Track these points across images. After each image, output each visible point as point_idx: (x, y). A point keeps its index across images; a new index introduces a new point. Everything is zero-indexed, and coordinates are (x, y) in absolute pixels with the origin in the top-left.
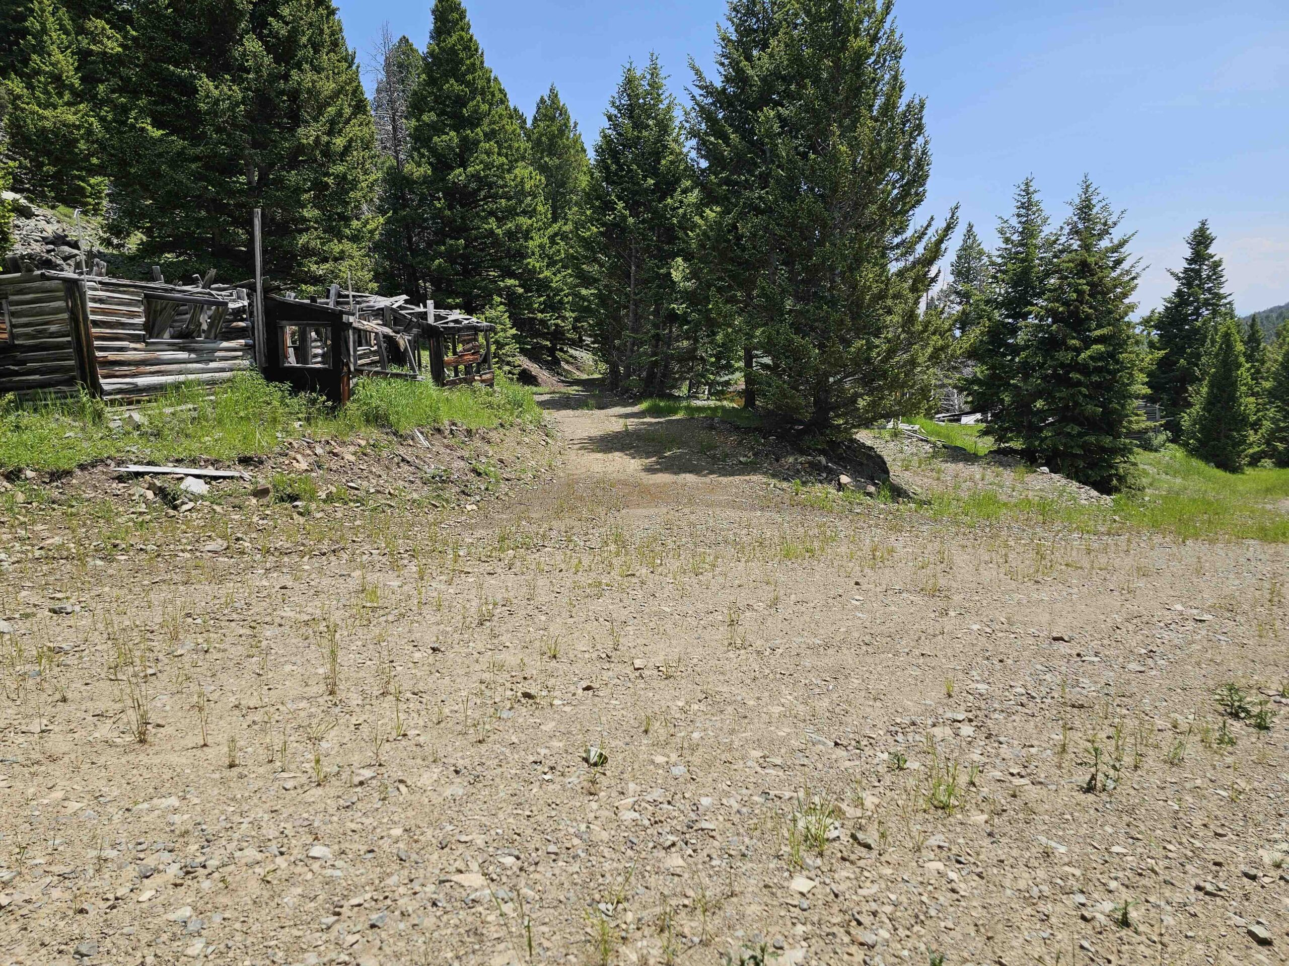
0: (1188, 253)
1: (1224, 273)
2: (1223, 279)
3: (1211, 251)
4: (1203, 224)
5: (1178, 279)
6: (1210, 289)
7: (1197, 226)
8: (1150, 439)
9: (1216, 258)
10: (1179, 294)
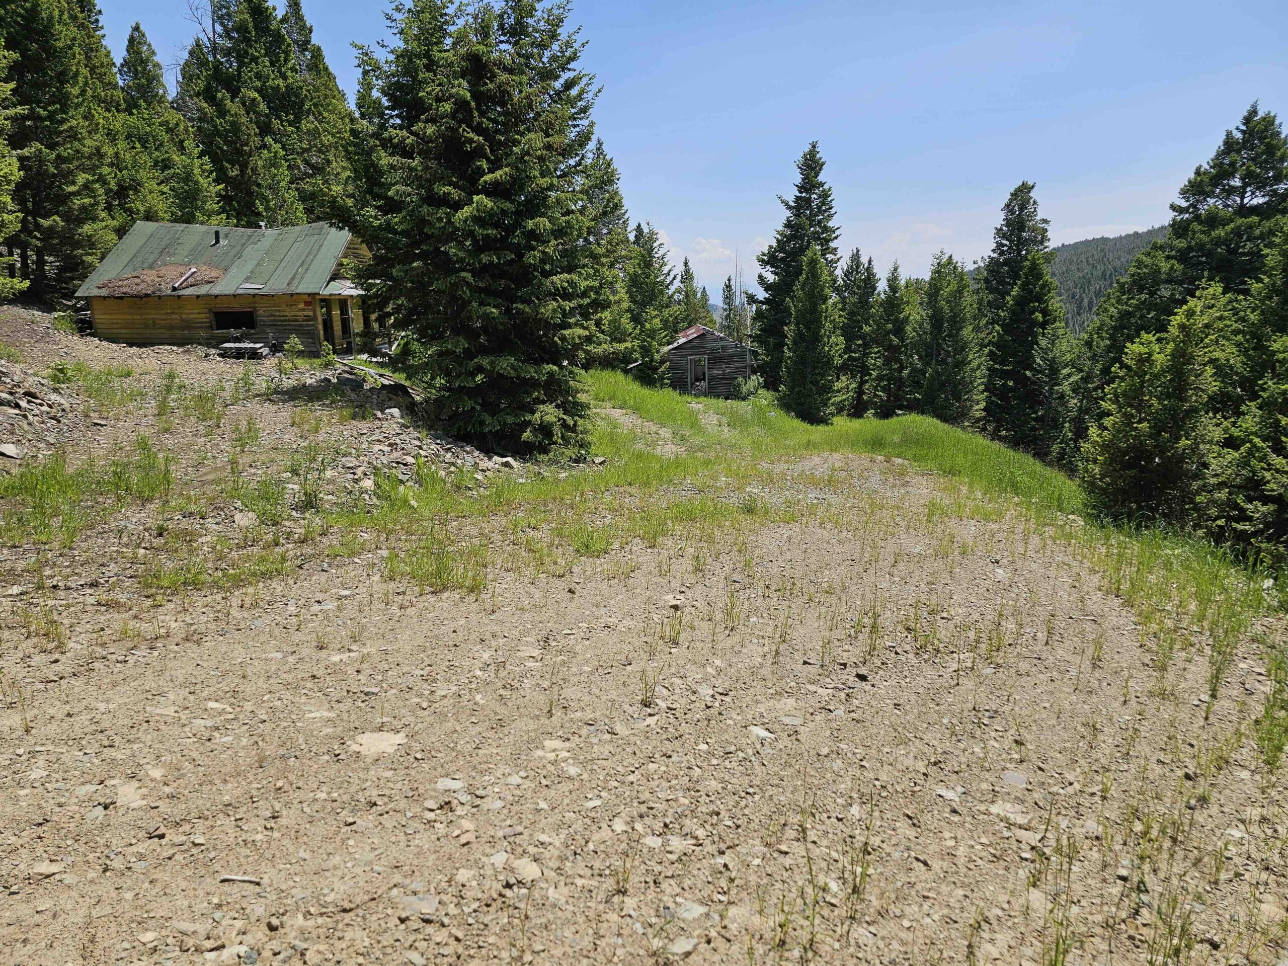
0: (798, 179)
1: (833, 204)
2: (832, 211)
3: (821, 178)
4: (814, 146)
5: (789, 208)
6: (820, 222)
7: (807, 149)
8: (739, 385)
9: (826, 187)
10: (788, 225)
